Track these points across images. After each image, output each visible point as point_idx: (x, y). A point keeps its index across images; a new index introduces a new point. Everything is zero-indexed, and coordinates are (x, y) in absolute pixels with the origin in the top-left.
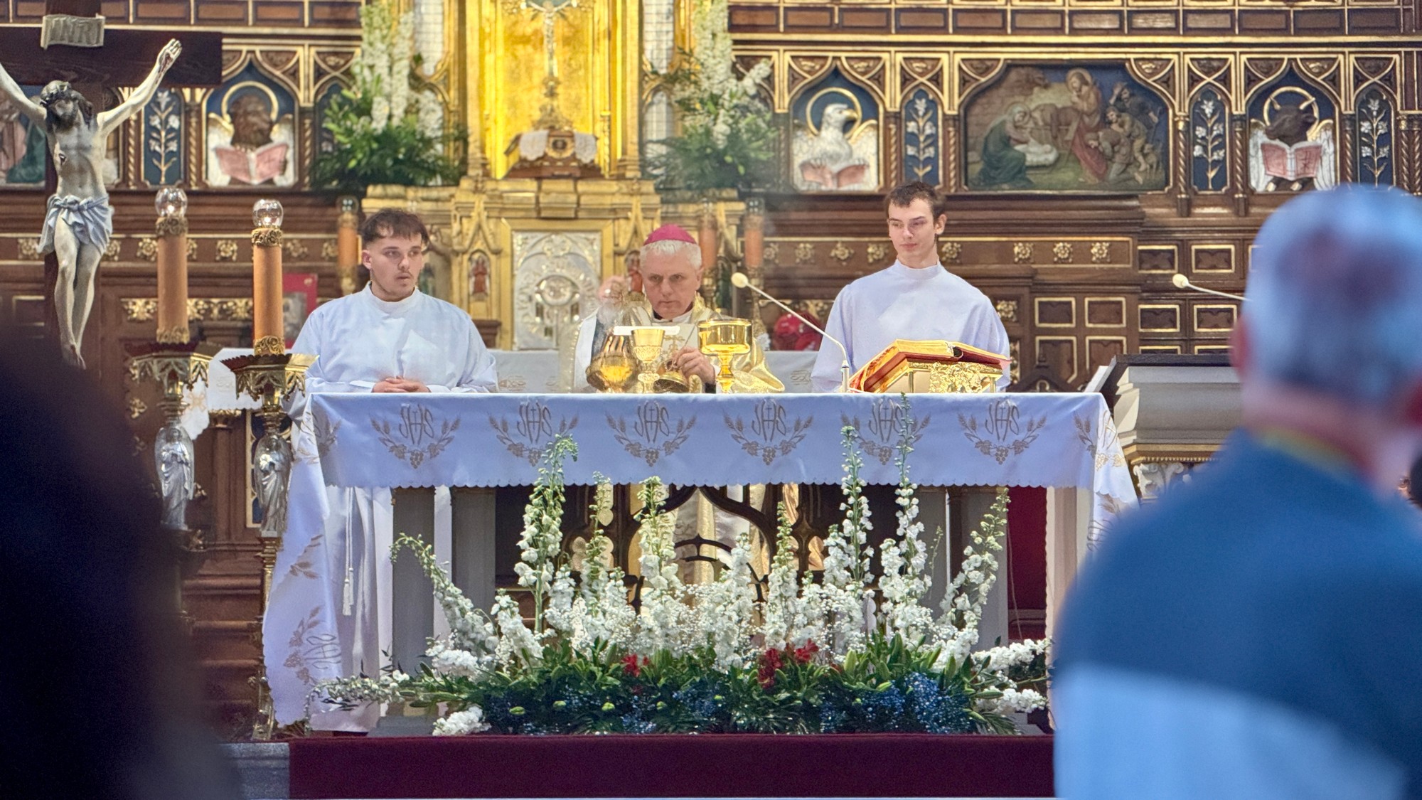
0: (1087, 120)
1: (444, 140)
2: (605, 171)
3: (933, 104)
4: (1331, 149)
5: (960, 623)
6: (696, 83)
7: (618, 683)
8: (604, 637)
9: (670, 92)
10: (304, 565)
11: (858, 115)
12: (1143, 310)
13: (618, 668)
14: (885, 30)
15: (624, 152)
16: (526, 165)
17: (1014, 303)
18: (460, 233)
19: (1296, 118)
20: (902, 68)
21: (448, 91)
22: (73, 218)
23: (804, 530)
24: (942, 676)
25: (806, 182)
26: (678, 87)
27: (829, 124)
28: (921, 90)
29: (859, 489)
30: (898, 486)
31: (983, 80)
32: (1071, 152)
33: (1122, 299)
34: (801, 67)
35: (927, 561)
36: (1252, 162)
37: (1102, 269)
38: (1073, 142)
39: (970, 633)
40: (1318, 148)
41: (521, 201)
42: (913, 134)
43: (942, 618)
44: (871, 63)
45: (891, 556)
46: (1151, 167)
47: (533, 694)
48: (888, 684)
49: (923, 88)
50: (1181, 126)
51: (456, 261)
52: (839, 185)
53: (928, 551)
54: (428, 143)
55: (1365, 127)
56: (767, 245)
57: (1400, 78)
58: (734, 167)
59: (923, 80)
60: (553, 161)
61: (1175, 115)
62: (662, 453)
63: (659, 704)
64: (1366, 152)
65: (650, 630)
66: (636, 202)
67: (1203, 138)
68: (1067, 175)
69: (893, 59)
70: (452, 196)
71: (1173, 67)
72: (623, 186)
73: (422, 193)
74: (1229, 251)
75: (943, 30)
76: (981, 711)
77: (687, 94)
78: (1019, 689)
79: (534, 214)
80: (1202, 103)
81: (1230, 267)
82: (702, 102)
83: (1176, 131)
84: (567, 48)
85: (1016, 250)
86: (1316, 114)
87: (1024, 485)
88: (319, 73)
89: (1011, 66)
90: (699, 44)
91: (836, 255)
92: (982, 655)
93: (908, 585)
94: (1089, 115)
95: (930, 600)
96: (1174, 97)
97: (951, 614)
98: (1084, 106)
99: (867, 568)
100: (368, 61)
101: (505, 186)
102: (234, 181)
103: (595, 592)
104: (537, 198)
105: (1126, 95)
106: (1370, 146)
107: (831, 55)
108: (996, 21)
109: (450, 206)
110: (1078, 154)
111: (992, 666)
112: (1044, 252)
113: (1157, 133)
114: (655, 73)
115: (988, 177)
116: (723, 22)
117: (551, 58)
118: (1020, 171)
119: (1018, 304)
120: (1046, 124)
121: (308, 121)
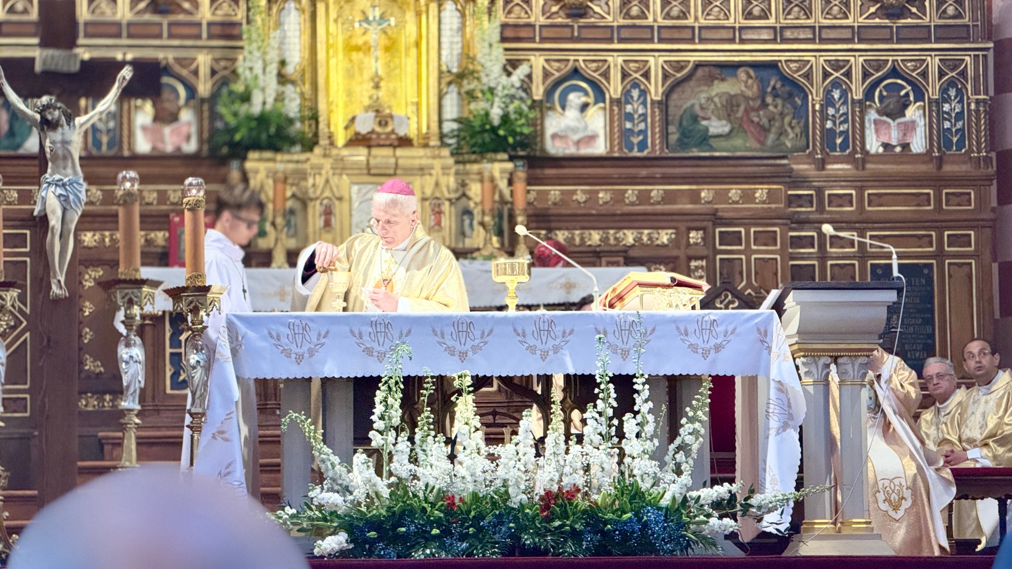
0: (751, 103)
1: (302, 120)
2: (415, 142)
3: (644, 93)
4: (923, 123)
5: (678, 472)
6: (478, 79)
7: (442, 515)
8: (431, 483)
9: (460, 86)
10: (222, 432)
11: (591, 100)
12: (792, 237)
13: (442, 505)
14: (610, 40)
15: (428, 127)
16: (360, 137)
17: (701, 232)
18: (314, 185)
19: (898, 102)
20: (622, 68)
21: (304, 84)
22: (59, 191)
23: (567, 405)
24: (667, 509)
25: (554, 148)
26: (465, 82)
27: (571, 107)
28: (635, 83)
29: (608, 379)
30: (634, 376)
31: (679, 75)
32: (741, 126)
33: (777, 229)
34: (551, 67)
35: (656, 428)
36: (867, 132)
37: (763, 208)
38: (742, 119)
39: (686, 479)
40: (913, 122)
41: (356, 163)
42: (630, 113)
43: (666, 468)
44: (600, 64)
45: (630, 424)
46: (797, 135)
47: (382, 522)
48: (629, 515)
49: (637, 81)
50: (817, 107)
51: (311, 205)
52: (578, 149)
53: (656, 421)
54: (291, 121)
55: (946, 107)
56: (528, 192)
57: (970, 72)
58: (505, 138)
59: (637, 75)
60: (379, 134)
61: (813, 100)
62: (470, 353)
63: (471, 529)
64: (947, 125)
65: (463, 478)
66: (437, 163)
67: (833, 116)
68: (738, 142)
69: (616, 61)
70: (308, 160)
71: (811, 66)
72: (428, 152)
73: (287, 157)
74: (851, 195)
75: (651, 40)
76: (694, 533)
77: (472, 87)
78: (721, 517)
79: (365, 171)
80: (832, 91)
81: (852, 206)
82: (483, 92)
83: (814, 111)
84: (387, 54)
85: (703, 194)
86: (912, 98)
87: (721, 374)
88: (213, 72)
89: (698, 65)
90: (480, 51)
91: (577, 200)
92: (694, 494)
93: (642, 445)
94: (753, 99)
95: (658, 456)
96: (812, 86)
97: (672, 465)
98: (749, 93)
99: (613, 434)
100: (248, 64)
101: (345, 152)
102: (154, 148)
103: (424, 451)
104: (368, 161)
105: (778, 86)
106: (950, 121)
107: (572, 58)
108: (687, 34)
109: (307, 166)
110: (746, 127)
111: (702, 502)
112: (722, 196)
113: (801, 112)
114: (449, 72)
115: (683, 144)
116: (496, 36)
117: (376, 61)
118: (705, 139)
119: (704, 233)
120: (723, 106)
121: (206, 107)
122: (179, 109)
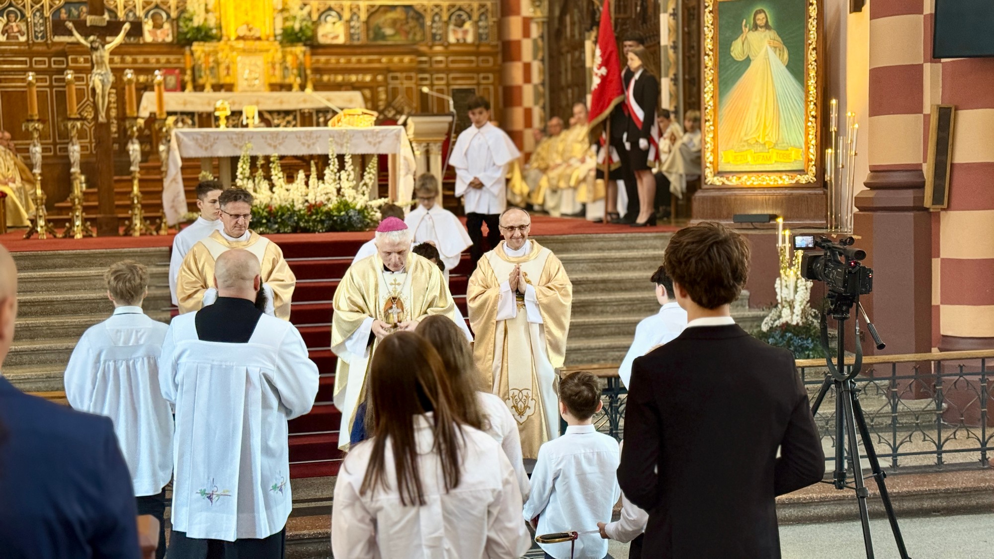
0: (402, 22)
1: (215, 29)
3: (359, 17)
4: (471, 30)
6: (290, 12)
7: (267, 215)
8: (262, 200)
11: (337, 20)
12: (420, 77)
13: (267, 210)
15: (269, 32)
18: (222, 57)
19: (461, 21)
20: (349, 7)
21: (216, 13)
24: (359, 210)
25: (322, 40)
26: (284, 13)
27: (329, 23)
29: (334, 156)
30: (345, 155)
31: (373, 10)
32: (398, 31)
34: (320, 6)
35: (354, 177)
36: (449, 34)
37: (407, 66)
38: (399, 28)
39: (366, 197)
40: (468, 29)
41: (239, 47)
42: (353, 26)
43: (358, 193)
44: (340, 5)
45: (344, 175)
46: (420, 35)
48: (343, 213)
49: (355, 12)
50: (429, 24)
51: (220, 64)
52: (332, 41)
53: (354, 174)
54: (211, 29)
55: (481, 24)
56: (312, 60)
57: (490, 9)
58: (301, 37)
61: (427, 20)
62: (278, 146)
63: (279, 220)
65: (276, 199)
66: (273, 48)
67: (435, 27)
68: (397, 38)
69: (346, 4)
71: (426, 6)
72: (269, 43)
73: (210, 44)
77: (287, 15)
79: (243, 51)
80: (435, 17)
82: (292, 17)
85: (383, 60)
86: (467, 20)
87: (382, 153)
88: (178, 7)
89: (381, 6)
91: (332, 62)
92: (370, 203)
93: (349, 184)
94: (403, 20)
95: (355, 188)
96: (427, 15)
97: (361, 191)
98: (402, 18)
99: (337, 179)
100: (191, 4)
102: (153, 40)
103: (259, 187)
105: (413, 15)
106: (482, 29)
109: (218, 48)
110: (400, 31)
111: (373, 206)
112: (391, 61)
113: (422, 25)
114: (277, 8)
115: (375, 39)
118: (384, 37)
119: (384, 76)
120: (391, 23)
121: (175, 23)
122: (163, 23)
